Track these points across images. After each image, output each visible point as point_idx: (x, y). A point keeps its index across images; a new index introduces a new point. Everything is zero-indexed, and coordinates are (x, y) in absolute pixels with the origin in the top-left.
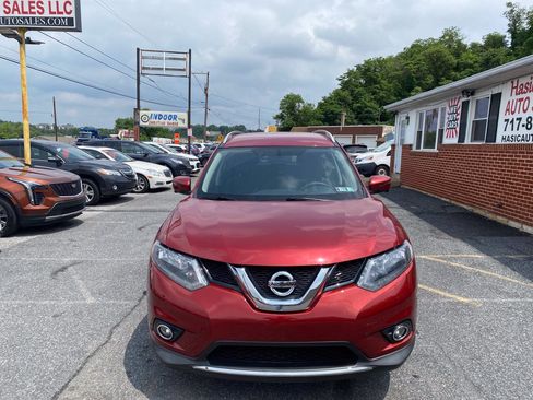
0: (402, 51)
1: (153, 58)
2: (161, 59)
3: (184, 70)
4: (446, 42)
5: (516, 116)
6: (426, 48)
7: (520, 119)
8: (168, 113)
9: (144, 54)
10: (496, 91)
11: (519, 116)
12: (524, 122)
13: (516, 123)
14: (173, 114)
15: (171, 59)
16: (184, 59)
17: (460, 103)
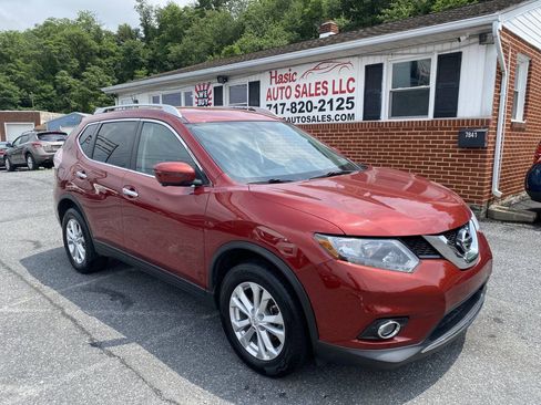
0: (32, 28)
4: (84, 25)
5: (279, 101)
6: (62, 28)
7: (284, 105)
10: (253, 79)
11: (282, 102)
12: (288, 106)
13: (280, 108)
17: (211, 88)
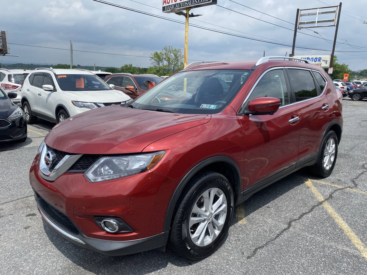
1: (309, 15)
2: (315, 14)
3: (333, 21)
8: (314, 57)
9: (302, 12)
14: (318, 57)
15: (323, 13)
16: (334, 12)
